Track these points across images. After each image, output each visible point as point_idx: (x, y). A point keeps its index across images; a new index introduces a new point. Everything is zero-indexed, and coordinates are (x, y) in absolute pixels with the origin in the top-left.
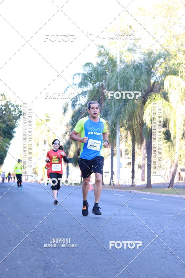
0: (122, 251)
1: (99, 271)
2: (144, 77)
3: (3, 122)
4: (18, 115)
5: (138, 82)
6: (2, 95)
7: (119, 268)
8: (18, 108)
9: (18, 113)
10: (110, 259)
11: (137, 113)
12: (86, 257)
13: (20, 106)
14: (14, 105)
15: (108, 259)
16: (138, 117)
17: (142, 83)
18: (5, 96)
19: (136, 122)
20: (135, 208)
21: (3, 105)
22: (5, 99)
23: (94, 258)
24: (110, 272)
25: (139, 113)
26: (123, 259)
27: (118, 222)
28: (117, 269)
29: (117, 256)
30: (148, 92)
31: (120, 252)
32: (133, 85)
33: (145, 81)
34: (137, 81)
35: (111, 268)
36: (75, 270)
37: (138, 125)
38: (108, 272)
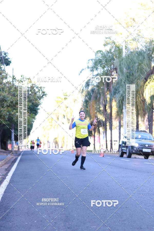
0: (127, 206)
1: (109, 223)
2: (146, 61)
3: (29, 101)
4: (41, 95)
5: (141, 66)
6: (28, 79)
7: (125, 220)
8: (42, 89)
9: (42, 93)
10: (117, 213)
11: (141, 92)
12: (99, 212)
13: (43, 88)
14: (38, 87)
15: (116, 213)
16: (141, 95)
17: (144, 66)
18: (30, 79)
19: (140, 99)
20: (139, 171)
21: (29, 87)
22: (31, 82)
23: (105, 212)
24: (117, 223)
25: (142, 92)
26: (128, 213)
27: (124, 182)
28: (123, 221)
29: (123, 210)
30: (149, 74)
31: (126, 207)
32: (137, 68)
33: (146, 65)
34: (140, 64)
35: (119, 220)
36: (90, 222)
37: (142, 102)
38: (117, 224)
